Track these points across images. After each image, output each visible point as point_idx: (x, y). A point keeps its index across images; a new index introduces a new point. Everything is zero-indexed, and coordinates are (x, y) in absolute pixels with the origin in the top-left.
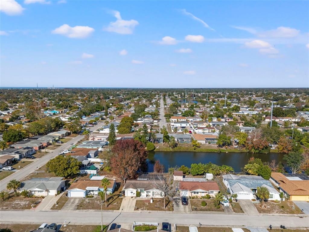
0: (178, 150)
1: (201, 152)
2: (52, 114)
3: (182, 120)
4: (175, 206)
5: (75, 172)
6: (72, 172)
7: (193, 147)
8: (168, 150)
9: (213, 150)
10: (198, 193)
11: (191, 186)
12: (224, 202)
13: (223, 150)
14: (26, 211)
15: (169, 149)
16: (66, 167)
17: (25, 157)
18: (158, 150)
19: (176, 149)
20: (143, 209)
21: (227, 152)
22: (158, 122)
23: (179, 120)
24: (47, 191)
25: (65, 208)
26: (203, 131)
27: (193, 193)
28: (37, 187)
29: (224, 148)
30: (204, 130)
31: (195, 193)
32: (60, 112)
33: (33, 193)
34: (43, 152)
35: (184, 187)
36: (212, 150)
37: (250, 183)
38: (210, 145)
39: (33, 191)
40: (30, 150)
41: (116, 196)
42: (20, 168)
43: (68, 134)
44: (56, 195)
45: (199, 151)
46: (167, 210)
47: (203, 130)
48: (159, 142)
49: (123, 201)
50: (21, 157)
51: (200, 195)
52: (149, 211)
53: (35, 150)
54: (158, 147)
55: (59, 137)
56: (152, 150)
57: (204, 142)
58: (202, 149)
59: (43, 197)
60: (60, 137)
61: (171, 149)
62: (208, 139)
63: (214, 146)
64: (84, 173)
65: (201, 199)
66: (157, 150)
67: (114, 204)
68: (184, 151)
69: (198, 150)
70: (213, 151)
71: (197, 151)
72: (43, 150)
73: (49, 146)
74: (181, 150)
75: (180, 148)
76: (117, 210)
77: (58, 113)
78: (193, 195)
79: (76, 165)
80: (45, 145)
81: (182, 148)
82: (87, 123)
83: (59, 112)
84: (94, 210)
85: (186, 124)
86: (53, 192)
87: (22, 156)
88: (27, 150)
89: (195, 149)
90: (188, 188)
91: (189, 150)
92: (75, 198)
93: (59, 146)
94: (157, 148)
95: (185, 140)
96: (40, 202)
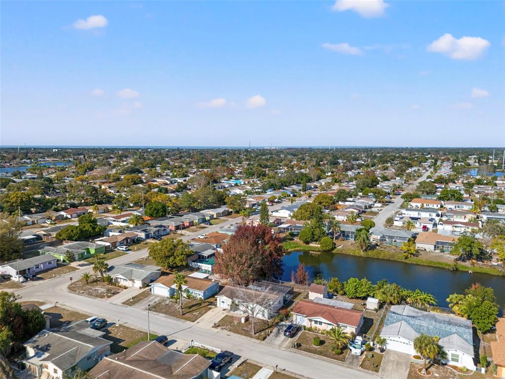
0: (374, 256)
1: (416, 264)
2: (233, 185)
3: (431, 206)
4: (272, 334)
5: (178, 263)
6: (174, 262)
7: (405, 254)
8: (357, 254)
9: (442, 264)
10: (321, 323)
11: (314, 311)
12: (354, 347)
13: (463, 267)
14: (98, 300)
15: (358, 252)
16: (167, 254)
17: (152, 237)
18: (339, 252)
19: (370, 253)
20: (225, 329)
21: (470, 272)
22: (381, 207)
23: (425, 205)
24: (132, 280)
25: (137, 305)
26: (454, 228)
27: (313, 323)
28: (122, 274)
29: (468, 263)
30: (456, 227)
31: (316, 322)
32: (247, 183)
33: (119, 280)
34: (178, 234)
35: (302, 309)
36: (440, 263)
37: (428, 327)
38: (442, 254)
39: (119, 278)
40: (163, 229)
41: (207, 304)
42: (137, 250)
43: (229, 214)
44: (141, 288)
45: (413, 262)
46: (255, 338)
47: (453, 226)
48: (347, 239)
49: (209, 312)
50: (147, 237)
51: (323, 327)
52: (229, 333)
53: (171, 230)
54: (341, 247)
55: (210, 216)
56: (329, 251)
57: (432, 247)
58: (422, 258)
59: (126, 288)
60: (213, 216)
61: (362, 253)
62: (444, 242)
63: (449, 258)
64: (197, 267)
65: (322, 333)
66: (337, 251)
67: (194, 313)
68: (385, 258)
69: (412, 260)
70: (442, 266)
71: (410, 262)
72: (179, 232)
73: (191, 228)
74: (380, 257)
75: (379, 253)
76: (192, 321)
77: (242, 183)
78: (314, 325)
79: (182, 254)
80: (187, 224)
81: (382, 254)
82: (264, 200)
83: (244, 182)
84: (164, 315)
85: (428, 214)
86: (138, 284)
87: (150, 235)
88: (157, 229)
89: (406, 258)
90: (307, 312)
91: (396, 258)
92: (157, 296)
93: (205, 228)
94: (339, 248)
95: (398, 241)
96: (119, 293)
